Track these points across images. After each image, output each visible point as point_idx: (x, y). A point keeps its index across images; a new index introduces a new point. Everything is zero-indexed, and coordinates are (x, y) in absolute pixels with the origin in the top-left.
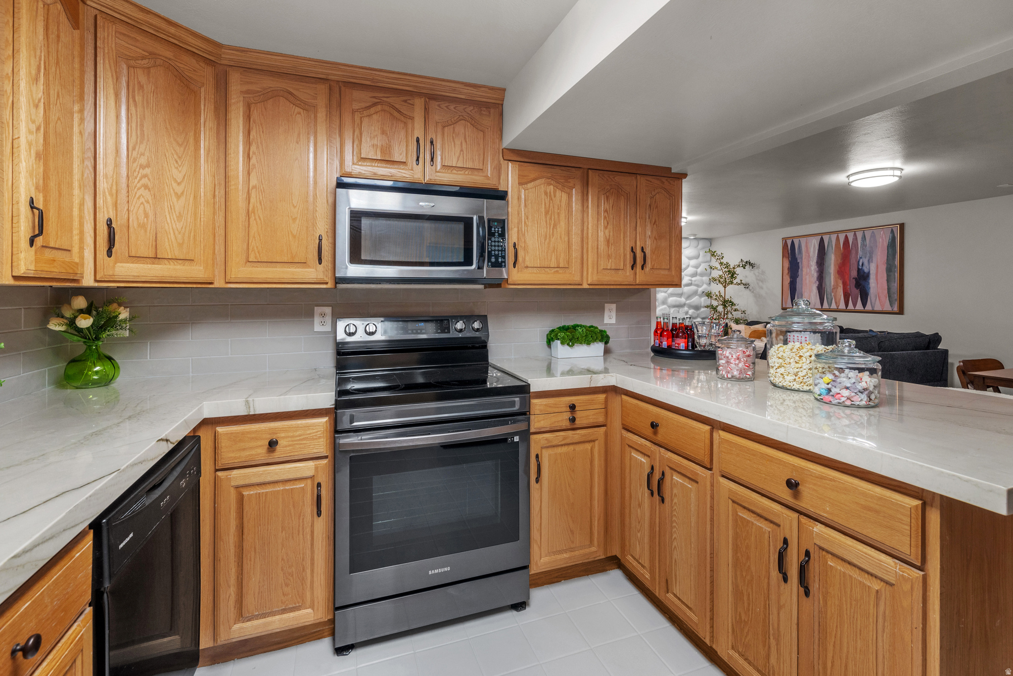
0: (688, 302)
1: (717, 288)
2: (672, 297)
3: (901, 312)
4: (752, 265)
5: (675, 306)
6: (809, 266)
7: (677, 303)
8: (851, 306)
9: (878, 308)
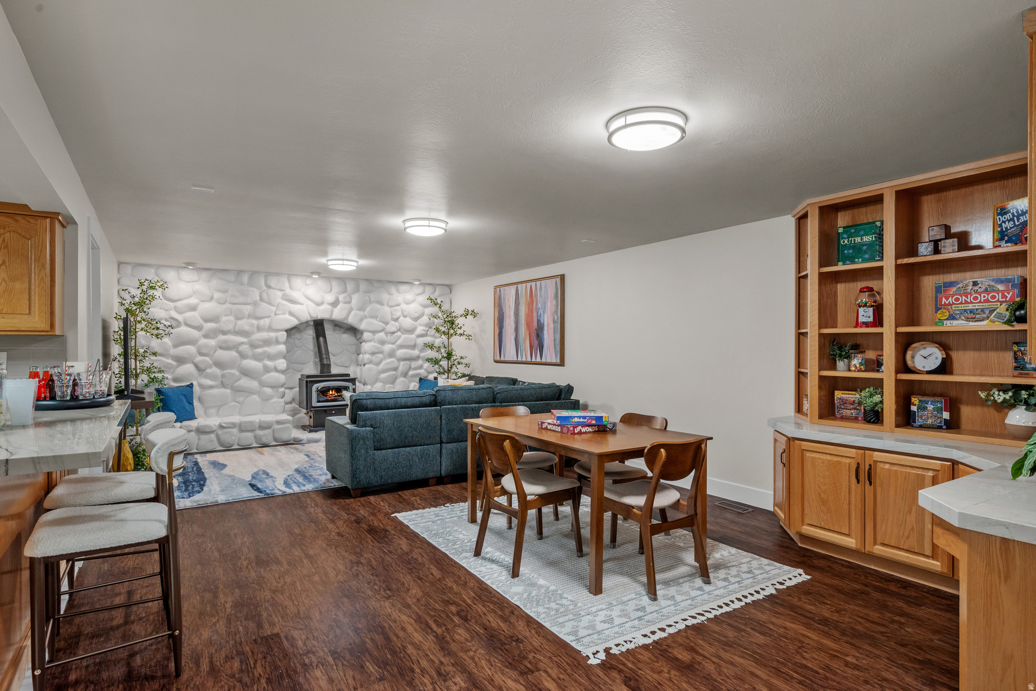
0: (422, 355)
1: (439, 340)
2: (402, 349)
3: (562, 364)
4: (474, 314)
5: (405, 360)
6: (510, 317)
7: (407, 356)
8: (534, 359)
9: (549, 360)
